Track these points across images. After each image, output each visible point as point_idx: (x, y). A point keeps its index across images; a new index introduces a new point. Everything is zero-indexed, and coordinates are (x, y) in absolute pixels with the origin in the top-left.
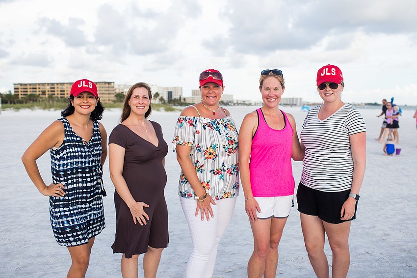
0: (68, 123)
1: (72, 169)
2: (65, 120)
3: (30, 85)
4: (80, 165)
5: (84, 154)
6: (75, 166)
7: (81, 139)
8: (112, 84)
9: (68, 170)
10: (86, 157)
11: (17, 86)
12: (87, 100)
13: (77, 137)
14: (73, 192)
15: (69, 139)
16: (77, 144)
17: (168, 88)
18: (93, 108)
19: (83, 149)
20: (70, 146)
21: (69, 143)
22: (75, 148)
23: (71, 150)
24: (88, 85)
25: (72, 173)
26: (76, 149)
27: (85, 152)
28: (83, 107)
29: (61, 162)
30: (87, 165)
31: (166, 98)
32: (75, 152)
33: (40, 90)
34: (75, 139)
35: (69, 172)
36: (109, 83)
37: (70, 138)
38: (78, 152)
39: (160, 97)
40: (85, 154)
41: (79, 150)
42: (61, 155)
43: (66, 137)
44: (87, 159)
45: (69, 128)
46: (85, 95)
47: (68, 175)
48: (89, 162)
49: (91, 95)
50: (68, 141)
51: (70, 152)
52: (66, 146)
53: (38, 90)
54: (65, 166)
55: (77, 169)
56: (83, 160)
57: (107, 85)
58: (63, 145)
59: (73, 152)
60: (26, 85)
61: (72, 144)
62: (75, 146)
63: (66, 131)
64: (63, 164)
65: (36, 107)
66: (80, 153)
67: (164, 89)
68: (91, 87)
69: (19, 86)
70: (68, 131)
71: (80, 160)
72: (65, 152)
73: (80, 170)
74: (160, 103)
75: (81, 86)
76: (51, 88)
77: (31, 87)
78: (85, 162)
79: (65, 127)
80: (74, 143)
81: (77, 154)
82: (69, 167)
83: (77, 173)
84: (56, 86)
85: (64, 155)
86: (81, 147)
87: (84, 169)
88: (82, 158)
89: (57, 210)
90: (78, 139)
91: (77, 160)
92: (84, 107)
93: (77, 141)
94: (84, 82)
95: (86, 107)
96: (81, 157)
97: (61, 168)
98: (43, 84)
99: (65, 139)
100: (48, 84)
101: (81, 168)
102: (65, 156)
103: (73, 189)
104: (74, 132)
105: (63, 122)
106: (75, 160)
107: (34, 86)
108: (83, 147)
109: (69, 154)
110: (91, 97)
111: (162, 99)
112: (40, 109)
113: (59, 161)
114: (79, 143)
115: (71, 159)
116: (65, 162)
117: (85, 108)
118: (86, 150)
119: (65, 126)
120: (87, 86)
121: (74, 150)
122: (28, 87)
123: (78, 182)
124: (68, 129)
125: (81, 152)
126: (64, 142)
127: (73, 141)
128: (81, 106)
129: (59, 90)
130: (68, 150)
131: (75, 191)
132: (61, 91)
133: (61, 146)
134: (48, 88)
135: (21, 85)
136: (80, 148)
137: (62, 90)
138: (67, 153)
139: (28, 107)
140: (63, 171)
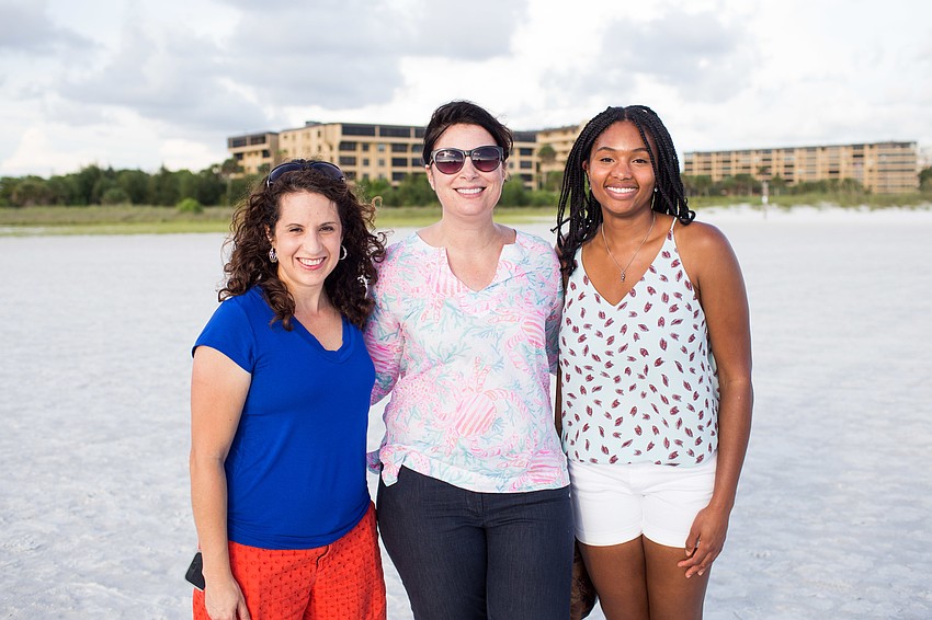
3: (718, 153)
8: (912, 147)
11: (689, 158)
33: (739, 164)
36: (904, 145)
53: (733, 165)
57: (898, 150)
60: (708, 154)
69: (694, 158)
76: (764, 160)
77: (721, 158)
84: (774, 155)
98: (747, 152)
100: (757, 152)
107: (725, 156)
122: (714, 158)
129: (782, 163)
132: (786, 166)
134: (755, 160)
135: (699, 154)
137: (788, 163)
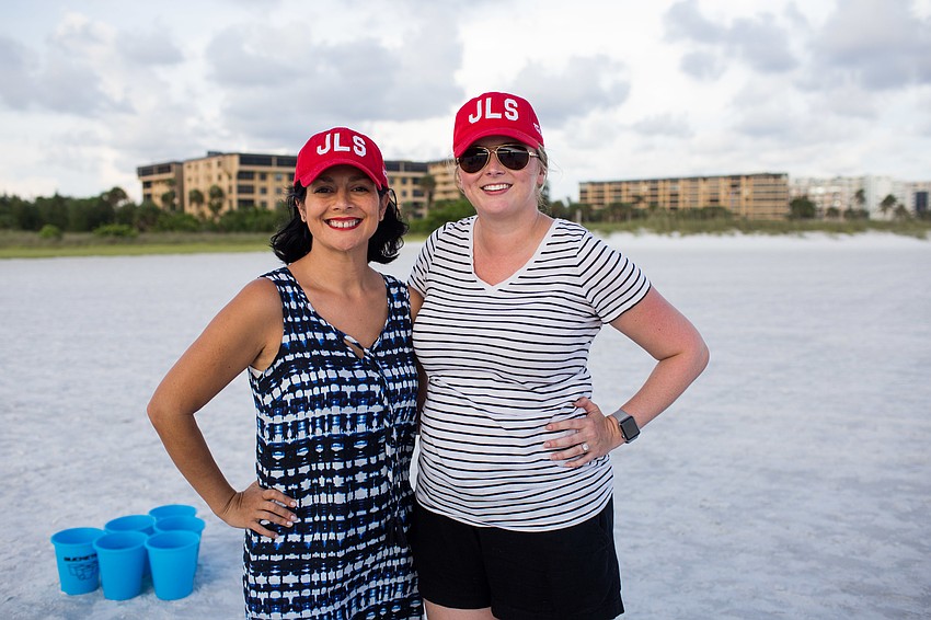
0: (293, 284)
1: (311, 444)
2: (283, 277)
3: (610, 183)
4: (336, 430)
5: (348, 390)
6: (319, 432)
7: (341, 335)
8: (784, 179)
9: (297, 445)
10: (356, 399)
11: (584, 187)
12: (348, 200)
13: (326, 330)
14: (317, 518)
15: (299, 341)
16: (325, 353)
17: (915, 185)
18: (369, 227)
19: (345, 374)
20: (302, 366)
21: (299, 355)
22: (316, 370)
23: (305, 378)
24: (351, 144)
25: (312, 458)
26: (322, 374)
27: (355, 382)
28: (334, 223)
29: (278, 419)
30: (361, 428)
31: (909, 204)
32: (320, 383)
33: (631, 193)
34: (319, 336)
35: (303, 452)
36: (777, 176)
37: (302, 337)
38: (329, 382)
39: (896, 206)
40: (353, 389)
41: (332, 374)
42: (277, 393)
43: (288, 332)
44: (363, 409)
45: (297, 301)
46: (343, 181)
47: (298, 462)
48: (369, 418)
49: (362, 183)
50: (296, 347)
51: (302, 386)
52: (287, 363)
53: (624, 193)
54: (290, 433)
55: (327, 442)
56: (349, 410)
57: (771, 181)
58: (279, 362)
59: (311, 385)
60: (601, 184)
61: (307, 355)
62: (319, 363)
63: (286, 312)
64: (284, 426)
65: (643, 230)
66: (335, 388)
67: (908, 185)
68: (362, 153)
69: (589, 188)
70: (293, 313)
71: (336, 410)
72: (286, 384)
73: (336, 448)
74: (898, 219)
75: (325, 151)
76: (652, 189)
77: (613, 187)
78: (355, 418)
79: (283, 300)
80: (315, 353)
81: (325, 390)
82: (302, 435)
83: (328, 456)
84: (661, 185)
85: (284, 394)
86: (338, 364)
87: (348, 441)
88: (343, 405)
89: (262, 580)
90: (331, 336)
91: (326, 412)
92: (340, 225)
93: (328, 345)
94: (337, 136)
95: (346, 224)
96: (340, 399)
97: (278, 439)
98: (636, 182)
99: (286, 340)
100: (646, 181)
101: (342, 439)
102: (289, 398)
103: (316, 509)
104: (315, 315)
105: (280, 283)
106: (318, 413)
107: (617, 186)
108: (348, 364)
109: (299, 394)
110: (361, 189)
111: (901, 210)
112: (652, 232)
113: (272, 415)
114: (335, 353)
115: (306, 411)
116: (290, 418)
117: (342, 229)
118: (360, 374)
119: (285, 297)
120: (348, 149)
121: (314, 378)
122: (606, 187)
123: (330, 489)
124: (293, 305)
125: (340, 381)
126: (283, 351)
127: (312, 344)
128: (328, 222)
129: (668, 192)
130: (296, 380)
131: (324, 518)
132: (672, 195)
133: (272, 366)
134: (644, 189)
135: (593, 184)
136: (336, 368)
137: (674, 192)
138: (292, 389)
139: (629, 229)
140: (284, 448)
